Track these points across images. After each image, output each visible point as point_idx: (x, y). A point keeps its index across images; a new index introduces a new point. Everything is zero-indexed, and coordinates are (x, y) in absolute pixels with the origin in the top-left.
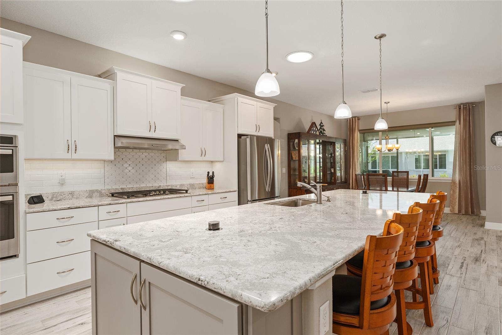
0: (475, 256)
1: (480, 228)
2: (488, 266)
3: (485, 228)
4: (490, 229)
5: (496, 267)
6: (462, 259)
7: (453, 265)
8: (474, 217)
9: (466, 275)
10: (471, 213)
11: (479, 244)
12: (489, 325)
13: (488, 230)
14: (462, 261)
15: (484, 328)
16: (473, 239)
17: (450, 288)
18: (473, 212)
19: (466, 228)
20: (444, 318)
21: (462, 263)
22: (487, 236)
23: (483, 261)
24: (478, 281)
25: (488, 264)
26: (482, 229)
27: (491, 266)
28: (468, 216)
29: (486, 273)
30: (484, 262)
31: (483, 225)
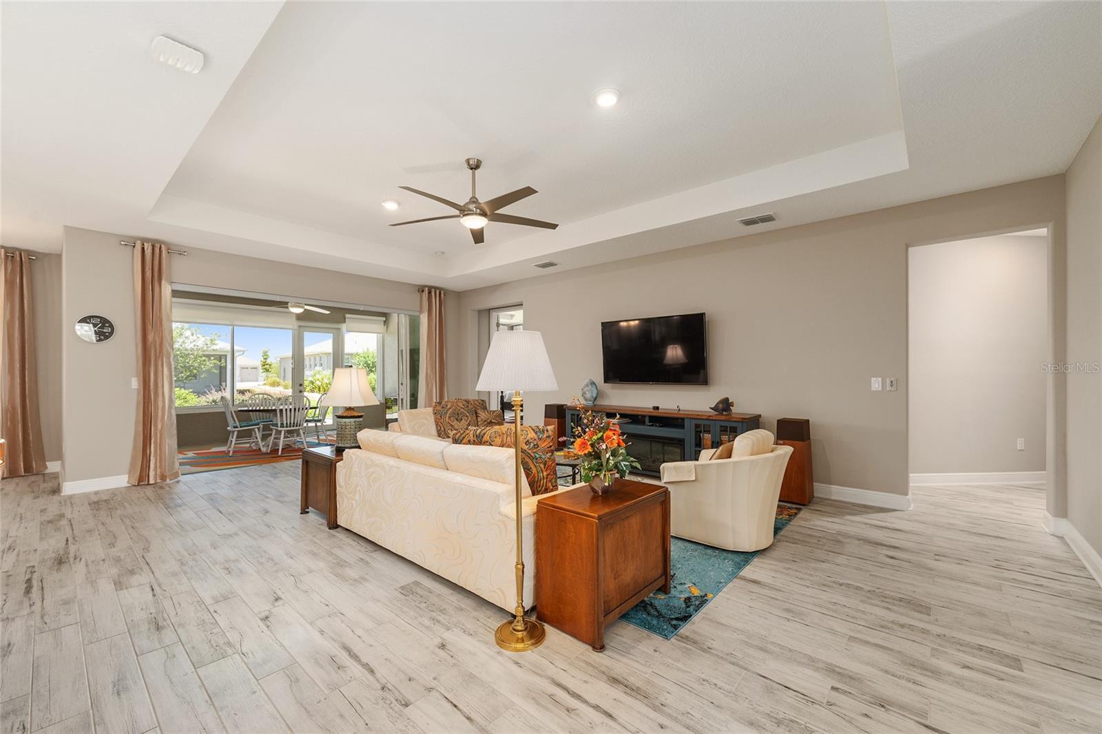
0: (53, 555)
1: (51, 497)
2: (87, 566)
3: (62, 494)
4: (74, 495)
5: (104, 560)
6: (26, 572)
7: (5, 594)
8: (33, 478)
9: (45, 601)
10: (25, 472)
11: (58, 529)
12: (119, 675)
13: (71, 497)
14: (28, 577)
15: (111, 686)
16: (42, 524)
17: (11, 650)
18: (28, 469)
19: (19, 505)
20: (12, 727)
21: (29, 581)
22: (70, 509)
23: (75, 559)
24: (74, 602)
25: (86, 560)
26: (56, 498)
27: (93, 562)
28: (16, 480)
29: (87, 579)
30: (78, 560)
31: (56, 491)
